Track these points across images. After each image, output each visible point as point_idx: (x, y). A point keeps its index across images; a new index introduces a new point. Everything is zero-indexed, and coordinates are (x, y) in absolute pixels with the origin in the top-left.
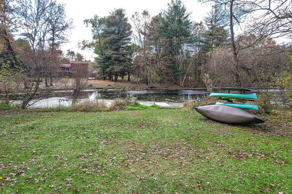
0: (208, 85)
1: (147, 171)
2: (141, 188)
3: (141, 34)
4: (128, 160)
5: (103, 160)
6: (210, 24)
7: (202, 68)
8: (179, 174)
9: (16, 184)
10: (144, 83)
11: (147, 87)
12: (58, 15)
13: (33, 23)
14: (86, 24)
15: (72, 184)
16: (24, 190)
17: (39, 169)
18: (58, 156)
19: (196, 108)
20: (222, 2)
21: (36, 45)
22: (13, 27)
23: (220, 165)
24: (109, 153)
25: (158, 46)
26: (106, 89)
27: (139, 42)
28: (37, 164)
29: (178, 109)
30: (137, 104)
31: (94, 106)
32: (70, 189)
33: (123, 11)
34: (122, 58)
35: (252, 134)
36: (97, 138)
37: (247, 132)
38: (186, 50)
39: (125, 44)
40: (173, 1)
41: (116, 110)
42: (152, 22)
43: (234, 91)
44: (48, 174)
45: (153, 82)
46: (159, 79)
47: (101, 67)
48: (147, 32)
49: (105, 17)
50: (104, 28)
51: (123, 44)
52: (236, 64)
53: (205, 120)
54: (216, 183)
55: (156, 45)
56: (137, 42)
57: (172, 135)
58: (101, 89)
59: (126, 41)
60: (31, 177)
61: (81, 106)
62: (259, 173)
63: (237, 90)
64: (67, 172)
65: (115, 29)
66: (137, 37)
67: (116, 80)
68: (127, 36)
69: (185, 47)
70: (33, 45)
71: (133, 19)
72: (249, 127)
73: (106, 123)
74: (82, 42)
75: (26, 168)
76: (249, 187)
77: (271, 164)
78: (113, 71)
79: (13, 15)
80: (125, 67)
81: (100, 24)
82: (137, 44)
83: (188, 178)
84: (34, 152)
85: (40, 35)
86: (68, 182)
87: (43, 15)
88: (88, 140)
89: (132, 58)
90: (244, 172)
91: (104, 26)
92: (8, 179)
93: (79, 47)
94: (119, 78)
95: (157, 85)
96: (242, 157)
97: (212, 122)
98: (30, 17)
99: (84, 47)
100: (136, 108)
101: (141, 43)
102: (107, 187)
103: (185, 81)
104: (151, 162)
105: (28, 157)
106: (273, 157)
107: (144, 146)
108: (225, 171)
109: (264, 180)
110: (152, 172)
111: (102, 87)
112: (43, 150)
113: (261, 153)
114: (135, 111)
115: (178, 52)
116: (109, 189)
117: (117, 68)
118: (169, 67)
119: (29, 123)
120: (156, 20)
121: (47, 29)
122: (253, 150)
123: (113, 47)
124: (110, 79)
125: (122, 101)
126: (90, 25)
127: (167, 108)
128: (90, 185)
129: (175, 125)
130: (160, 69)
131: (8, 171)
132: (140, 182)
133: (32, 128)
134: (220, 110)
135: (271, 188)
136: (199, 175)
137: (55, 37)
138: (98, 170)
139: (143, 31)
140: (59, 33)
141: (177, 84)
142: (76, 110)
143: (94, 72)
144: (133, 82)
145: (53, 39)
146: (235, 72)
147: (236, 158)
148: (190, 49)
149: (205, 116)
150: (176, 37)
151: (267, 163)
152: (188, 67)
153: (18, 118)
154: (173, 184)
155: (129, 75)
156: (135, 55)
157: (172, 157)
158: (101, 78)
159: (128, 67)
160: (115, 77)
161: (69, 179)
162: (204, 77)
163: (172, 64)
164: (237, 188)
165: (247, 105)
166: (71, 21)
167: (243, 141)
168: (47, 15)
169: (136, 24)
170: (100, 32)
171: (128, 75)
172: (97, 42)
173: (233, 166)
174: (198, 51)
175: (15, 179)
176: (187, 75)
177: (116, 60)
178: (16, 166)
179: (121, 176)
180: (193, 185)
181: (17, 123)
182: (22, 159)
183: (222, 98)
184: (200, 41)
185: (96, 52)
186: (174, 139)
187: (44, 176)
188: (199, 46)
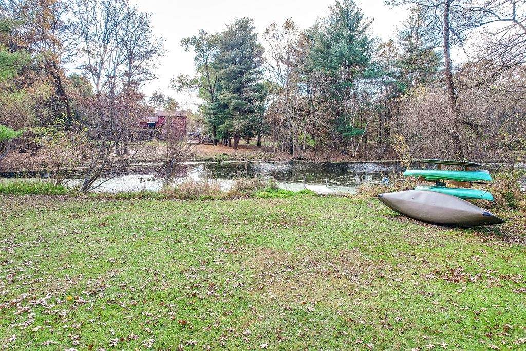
0: (402, 155)
1: (296, 297)
2: (286, 323)
3: (281, 63)
4: (264, 280)
5: (222, 278)
6: (407, 42)
7: (391, 124)
8: (349, 304)
9: (93, 307)
10: (285, 150)
11: (291, 157)
12: (139, 33)
13: (99, 48)
14: (185, 46)
15: (176, 312)
16: (106, 316)
17: (123, 287)
18: (151, 269)
19: (379, 196)
20: (429, 4)
21: (102, 84)
22: (65, 55)
23: (419, 291)
24: (232, 267)
25: (311, 84)
26: (219, 161)
27: (278, 76)
28: (120, 280)
29: (348, 197)
30: (274, 188)
31: (202, 190)
32: (174, 319)
33: (248, 22)
34: (248, 106)
35: (479, 243)
36: (210, 243)
37: (472, 238)
38: (362, 92)
39: (252, 80)
40: (339, 3)
41: (238, 197)
42: (301, 41)
43: (451, 167)
44: (139, 296)
45: (302, 148)
46: (312, 143)
47: (210, 122)
48: (293, 59)
49: (217, 34)
50: (216, 53)
51: (249, 80)
52: (454, 117)
53: (395, 217)
54: (412, 320)
55: (308, 82)
56: (273, 77)
57: (338, 240)
58: (211, 160)
59: (254, 76)
60: (114, 299)
61: (180, 190)
62: (488, 307)
63: (456, 165)
64: (167, 295)
65: (236, 56)
66: (274, 69)
67: (236, 146)
68: (255, 67)
69: (361, 86)
70: (97, 85)
71: (267, 36)
72: (475, 230)
73: (224, 220)
74: (177, 79)
75: (104, 285)
76: (469, 328)
77: (511, 293)
78: (232, 129)
79: (66, 35)
80: (252, 121)
81: (209, 47)
82: (275, 81)
83: (363, 310)
84: (112, 261)
85: (108, 67)
86: (170, 310)
87: (115, 34)
88: (196, 246)
89: (264, 106)
90: (460, 304)
91: (215, 50)
92: (80, 300)
93: (173, 87)
94: (242, 142)
95: (310, 155)
96: (458, 281)
97: (408, 221)
98: (93, 38)
99: (182, 86)
100: (274, 195)
101: (282, 78)
102: (231, 319)
103: (361, 147)
104: (301, 284)
105: (104, 270)
106: (516, 282)
107: (290, 258)
108: (427, 301)
109: (496, 318)
110: (304, 299)
111: (213, 157)
112: (126, 260)
113: (494, 275)
114: (271, 199)
115: (348, 94)
116: (235, 322)
117: (239, 124)
118: (332, 122)
119: (97, 217)
120: (308, 37)
121: (121, 57)
122: (479, 270)
123: (232, 86)
124: (226, 143)
125: (249, 182)
126: (192, 48)
127: (329, 195)
128: (205, 315)
129: (343, 224)
130: (314, 125)
131: (79, 289)
132: (284, 314)
133: (104, 225)
134: (422, 200)
135: (507, 332)
136: (382, 305)
137: (132, 71)
138: (215, 293)
139: (285, 57)
140: (140, 63)
141: (346, 153)
142: (171, 197)
143: (197, 131)
144: (267, 150)
145: (129, 74)
146: (451, 132)
147: (448, 281)
148: (370, 88)
149: (396, 211)
150: (345, 67)
151: (504, 292)
152: (366, 122)
153: (79, 209)
154: (339, 319)
155: (259, 136)
156: (270, 101)
157: (337, 276)
158: (210, 142)
159: (258, 123)
160: (235, 140)
161: (171, 305)
162: (395, 141)
163: (337, 117)
164: (447, 328)
165: (473, 192)
166: (160, 41)
167: (462, 255)
168: (122, 33)
169: (273, 44)
170: (210, 60)
171: (257, 136)
172: (202, 78)
173: (442, 294)
174: (385, 93)
175: (91, 301)
176: (365, 137)
177: (236, 109)
178: (89, 282)
179: (253, 303)
180: (372, 321)
181: (79, 217)
182: (97, 272)
183: (427, 178)
184: (389, 75)
185: (201, 95)
186: (339, 248)
187: (132, 298)
188: (386, 83)
